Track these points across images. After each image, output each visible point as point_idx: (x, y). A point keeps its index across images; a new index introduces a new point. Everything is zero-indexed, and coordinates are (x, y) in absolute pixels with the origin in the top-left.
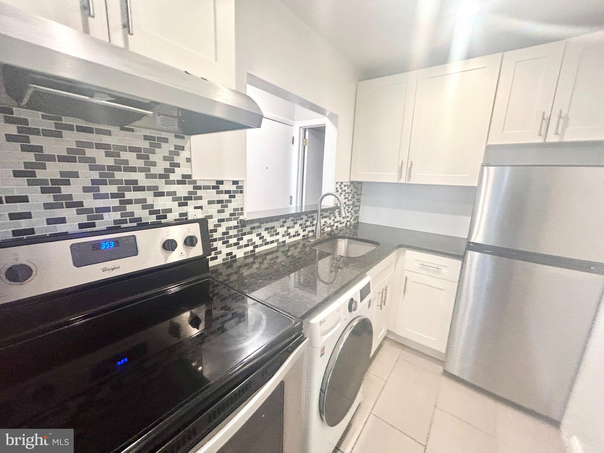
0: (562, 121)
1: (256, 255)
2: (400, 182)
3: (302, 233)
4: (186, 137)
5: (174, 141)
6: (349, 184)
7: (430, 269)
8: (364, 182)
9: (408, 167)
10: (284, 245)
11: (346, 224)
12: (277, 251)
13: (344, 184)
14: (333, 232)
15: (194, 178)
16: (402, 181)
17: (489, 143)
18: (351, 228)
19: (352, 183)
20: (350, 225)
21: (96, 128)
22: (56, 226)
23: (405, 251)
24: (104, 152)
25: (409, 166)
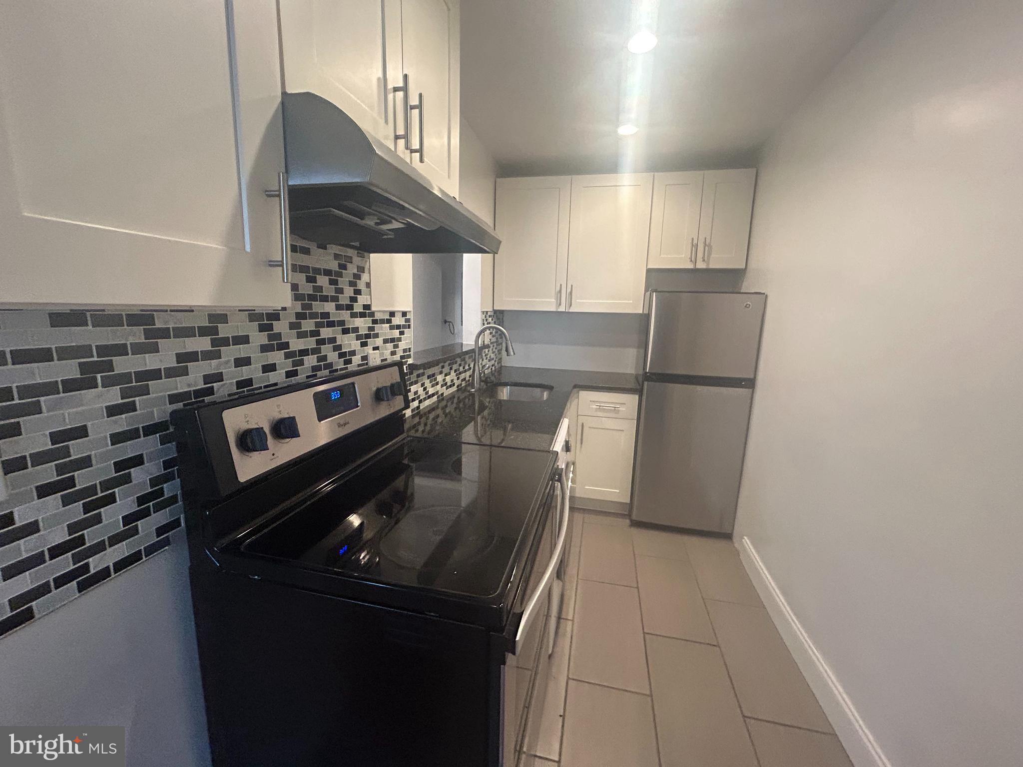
0: (707, 248)
1: (421, 413)
2: (559, 310)
3: (457, 382)
4: (366, 254)
5: (357, 260)
6: (492, 314)
7: (607, 409)
8: (506, 310)
9: (568, 292)
10: (443, 399)
11: (492, 369)
12: (437, 407)
13: (489, 313)
14: (488, 379)
15: (373, 309)
16: (562, 309)
17: (648, 267)
18: (496, 374)
19: (495, 312)
20: (495, 370)
21: (299, 246)
22: (268, 375)
23: (578, 393)
24: (305, 276)
25: (569, 290)
